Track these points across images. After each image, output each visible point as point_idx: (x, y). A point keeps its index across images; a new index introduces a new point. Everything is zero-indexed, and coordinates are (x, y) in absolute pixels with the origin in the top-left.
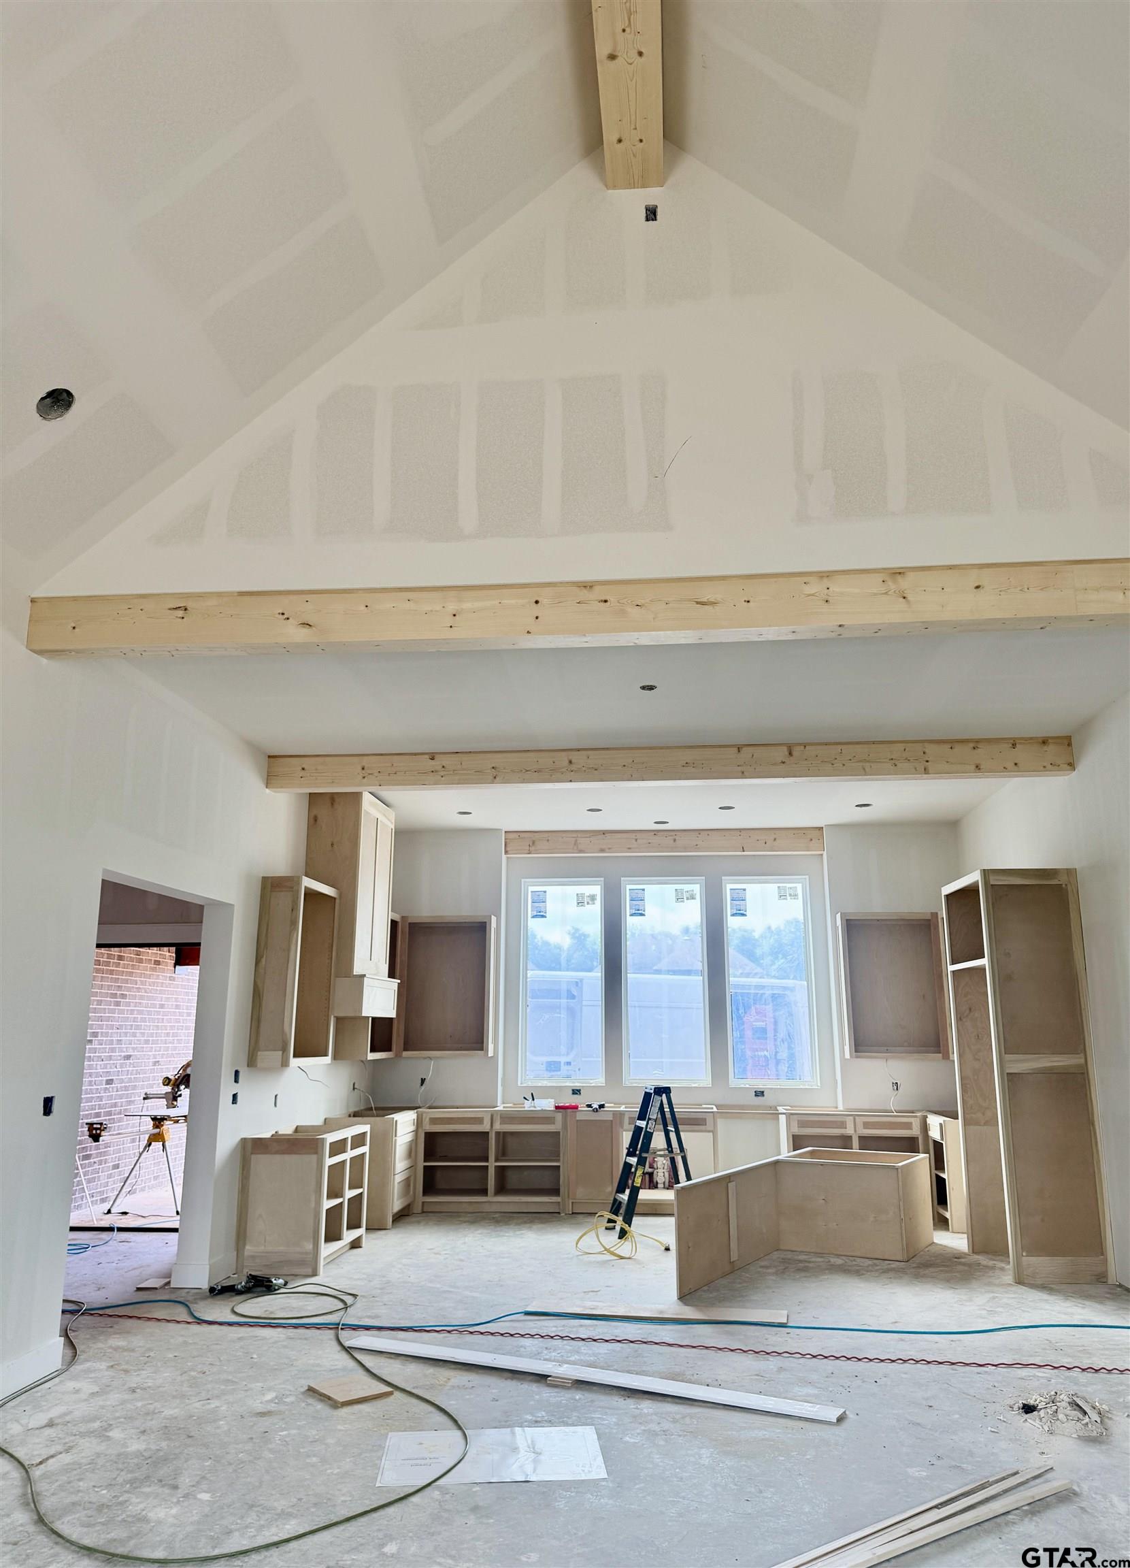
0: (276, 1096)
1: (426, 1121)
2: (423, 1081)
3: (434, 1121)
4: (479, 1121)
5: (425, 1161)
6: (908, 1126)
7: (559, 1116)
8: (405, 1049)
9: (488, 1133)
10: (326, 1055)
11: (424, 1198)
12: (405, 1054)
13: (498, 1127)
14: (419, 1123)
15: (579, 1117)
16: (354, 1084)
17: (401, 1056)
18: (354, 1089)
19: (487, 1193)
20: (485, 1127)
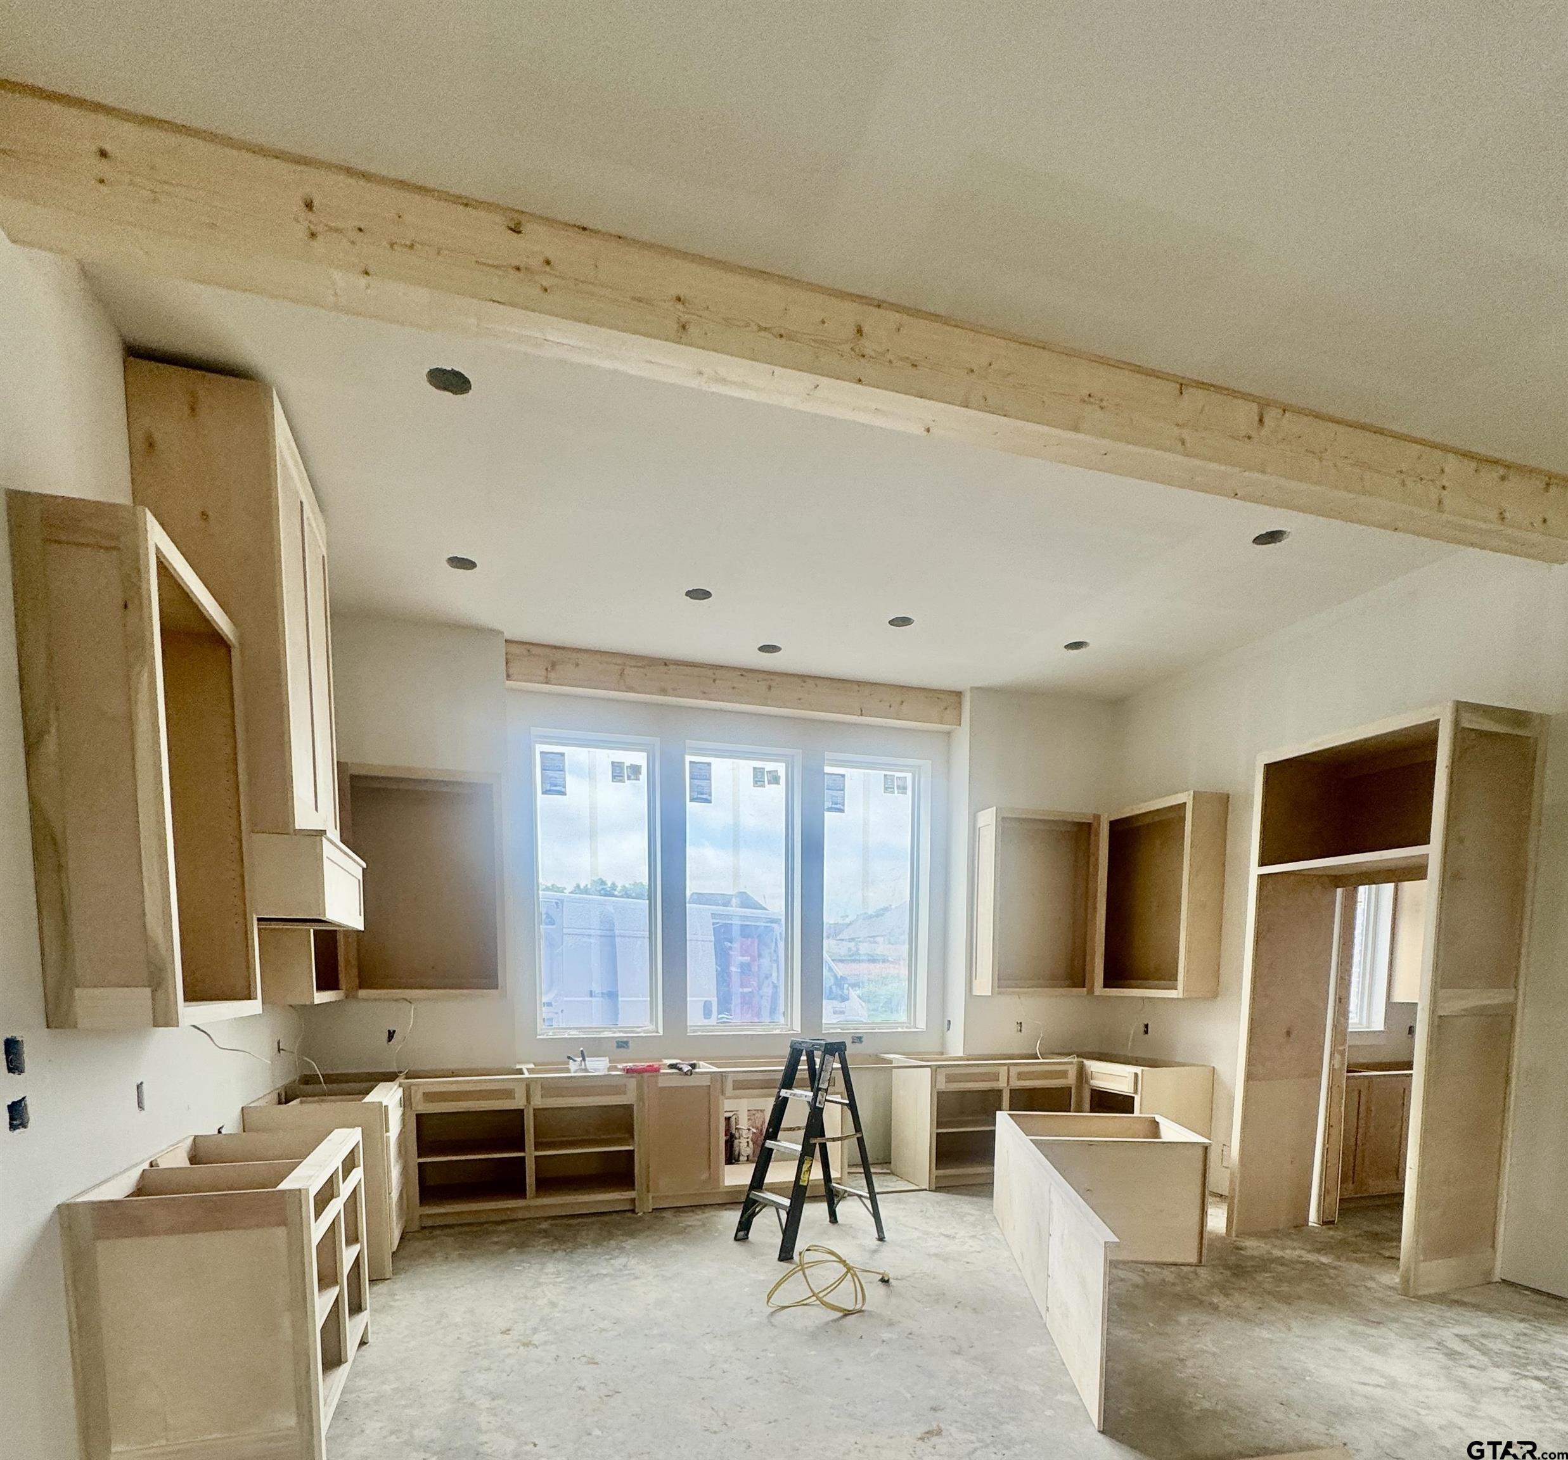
0: (139, 1087)
1: (417, 1097)
2: (391, 1035)
3: (429, 1097)
4: (509, 1094)
5: (419, 1156)
6: (1063, 1074)
7: (632, 1083)
8: (361, 986)
9: (522, 1111)
10: (249, 996)
11: (422, 1208)
12: (362, 993)
13: (538, 1102)
14: (406, 1102)
15: (662, 1083)
16: (279, 1043)
17: (355, 997)
18: (279, 1050)
19: (526, 1195)
20: (518, 1103)
